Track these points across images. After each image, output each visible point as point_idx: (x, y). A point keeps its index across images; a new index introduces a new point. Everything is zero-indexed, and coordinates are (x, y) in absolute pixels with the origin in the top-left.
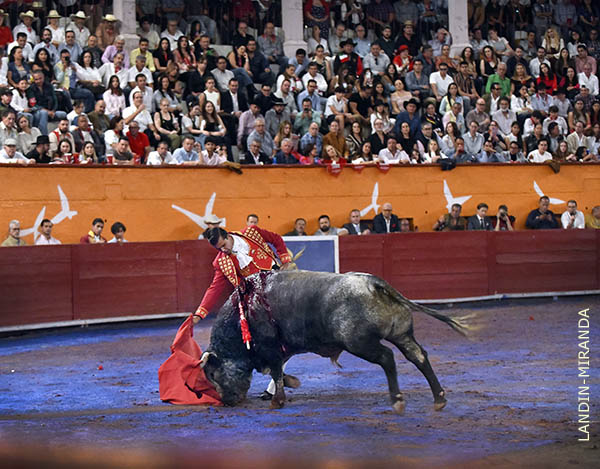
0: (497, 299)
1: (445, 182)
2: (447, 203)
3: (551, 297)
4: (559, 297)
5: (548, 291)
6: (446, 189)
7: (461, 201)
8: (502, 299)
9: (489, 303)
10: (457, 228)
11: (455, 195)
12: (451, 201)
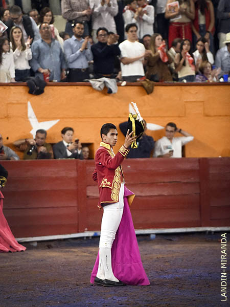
0: (87, 237)
1: (29, 103)
2: (31, 128)
3: (148, 235)
4: (157, 235)
5: (144, 228)
6: (31, 112)
7: (46, 126)
8: (93, 237)
9: (78, 241)
10: (44, 156)
11: (41, 119)
12: (36, 126)
